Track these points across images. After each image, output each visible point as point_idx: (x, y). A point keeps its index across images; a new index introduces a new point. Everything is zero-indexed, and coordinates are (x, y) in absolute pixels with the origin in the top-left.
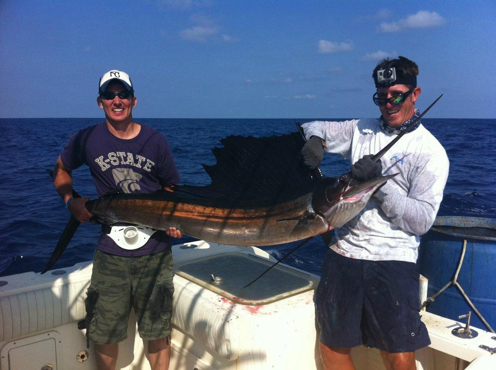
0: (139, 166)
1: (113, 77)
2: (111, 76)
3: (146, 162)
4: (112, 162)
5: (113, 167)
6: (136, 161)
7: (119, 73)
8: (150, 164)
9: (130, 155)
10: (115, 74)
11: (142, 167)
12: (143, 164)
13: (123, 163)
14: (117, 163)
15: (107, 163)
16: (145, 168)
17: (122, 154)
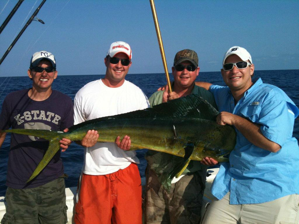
0: (49, 120)
1: (43, 56)
2: (42, 55)
3: (55, 116)
4: (26, 119)
5: (26, 122)
6: (47, 117)
7: (47, 54)
8: (58, 118)
9: (43, 112)
10: (44, 54)
11: (51, 121)
12: (52, 118)
13: (35, 118)
14: (30, 119)
15: (22, 119)
16: (54, 121)
17: (35, 112)
